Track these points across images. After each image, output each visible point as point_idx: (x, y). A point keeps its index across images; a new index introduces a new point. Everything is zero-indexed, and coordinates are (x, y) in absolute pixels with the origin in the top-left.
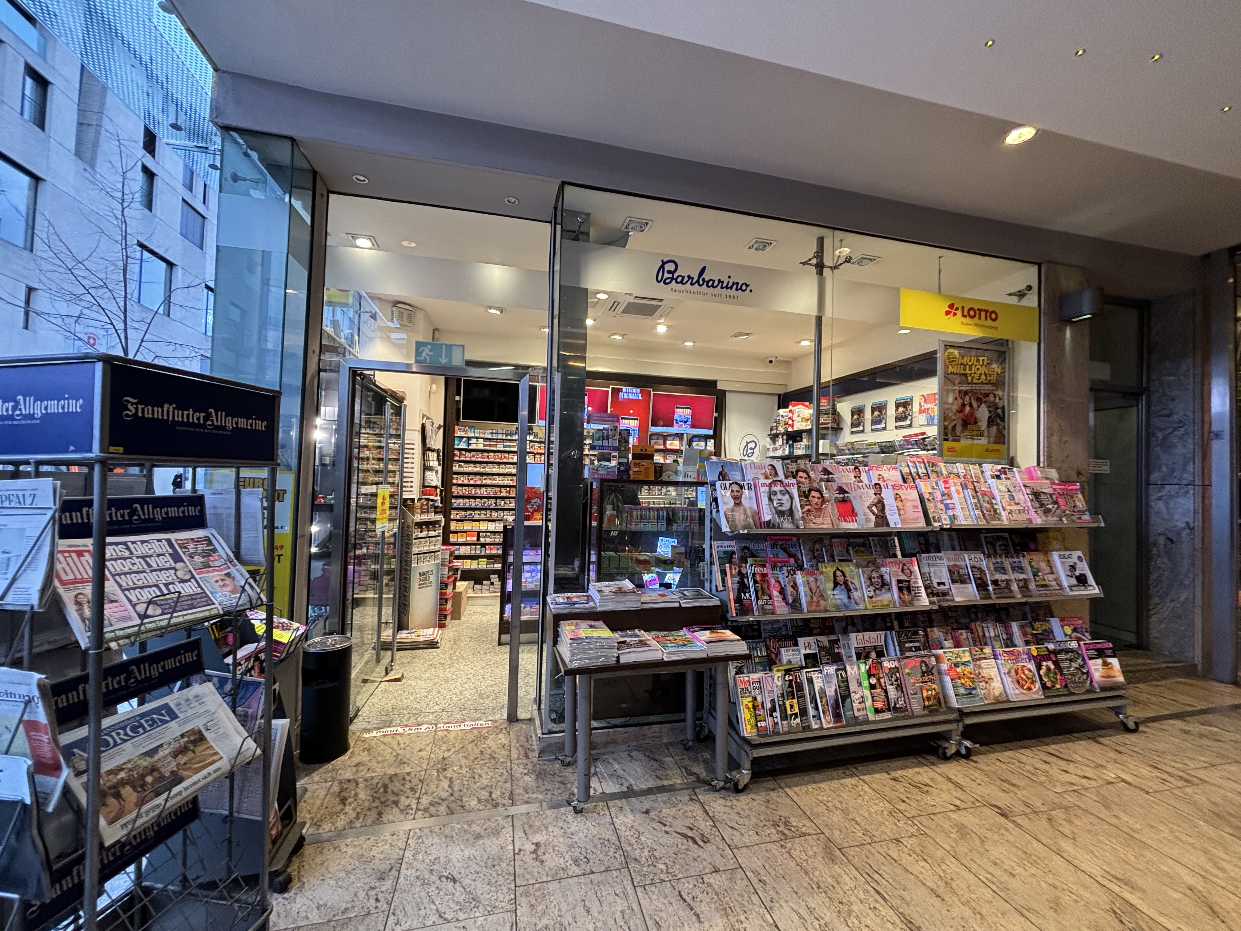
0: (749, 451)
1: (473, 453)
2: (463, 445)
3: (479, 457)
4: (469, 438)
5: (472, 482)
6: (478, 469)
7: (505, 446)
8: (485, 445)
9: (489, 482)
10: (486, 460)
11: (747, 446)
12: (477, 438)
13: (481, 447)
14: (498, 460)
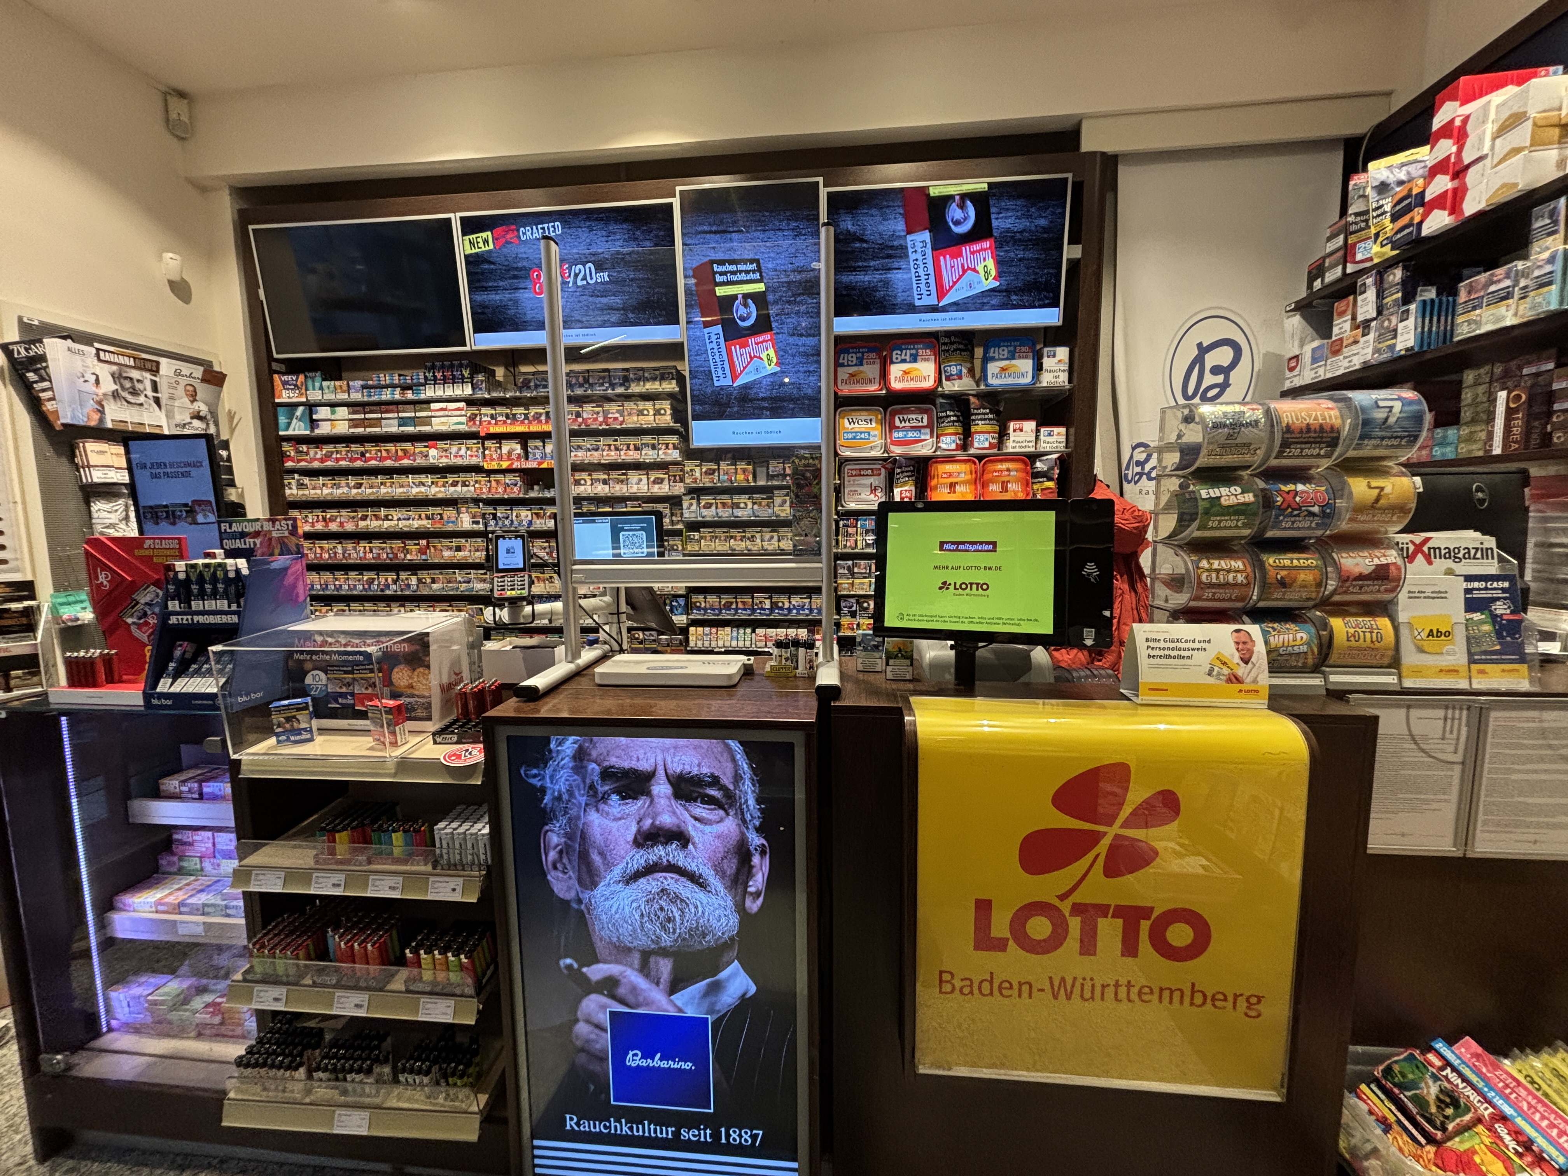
0: (1210, 379)
1: (327, 448)
2: (298, 428)
3: (341, 458)
4: (311, 407)
5: (333, 527)
6: (344, 489)
7: (403, 422)
8: (354, 423)
9: (373, 525)
10: (358, 464)
11: (1199, 360)
12: (333, 405)
13: (343, 429)
14: (389, 463)
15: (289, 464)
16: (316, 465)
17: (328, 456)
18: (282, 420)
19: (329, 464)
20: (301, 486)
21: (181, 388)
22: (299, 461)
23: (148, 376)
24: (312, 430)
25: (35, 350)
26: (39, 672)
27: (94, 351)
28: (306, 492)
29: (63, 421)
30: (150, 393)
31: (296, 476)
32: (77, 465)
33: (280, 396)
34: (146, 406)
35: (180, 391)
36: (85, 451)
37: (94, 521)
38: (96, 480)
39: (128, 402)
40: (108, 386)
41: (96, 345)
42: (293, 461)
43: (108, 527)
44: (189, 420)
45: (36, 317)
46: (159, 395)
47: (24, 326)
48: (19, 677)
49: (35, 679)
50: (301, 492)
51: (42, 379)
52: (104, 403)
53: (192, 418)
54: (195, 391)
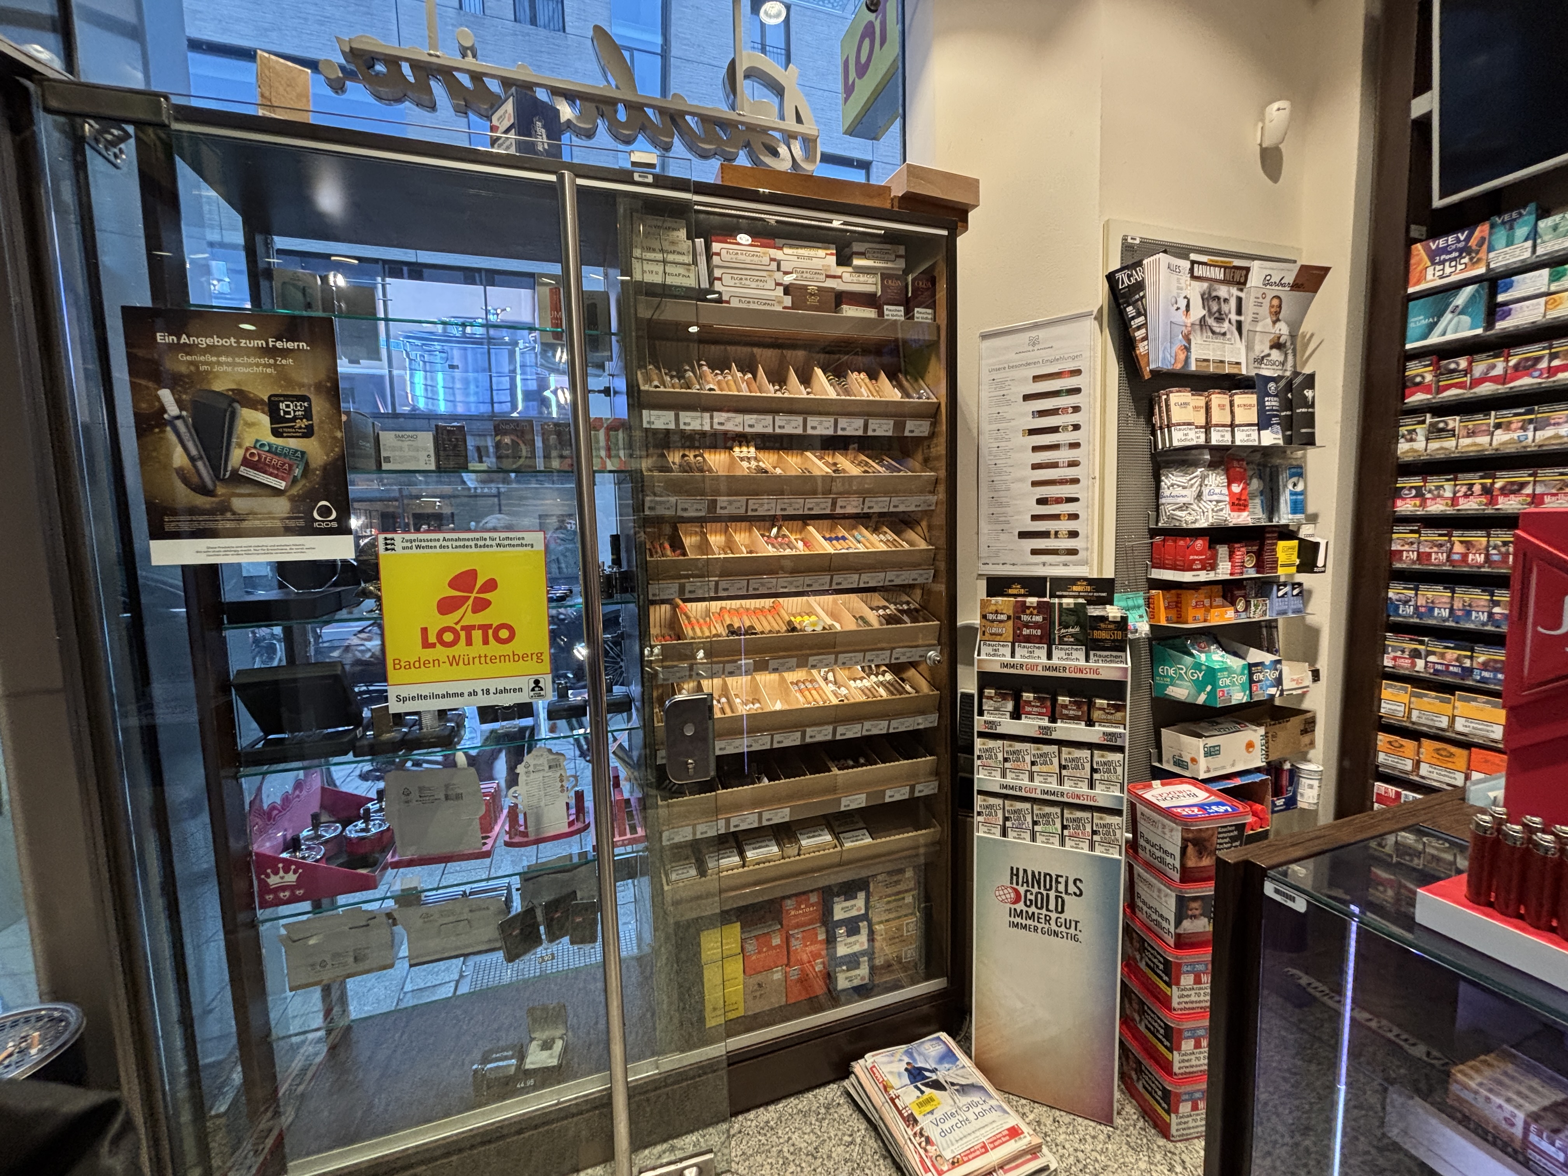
1: (1526, 353)
2: (1455, 329)
4: (1495, 281)
5: (1507, 505)
15: (1417, 398)
16: (1486, 389)
17: (1527, 367)
18: (1416, 322)
19: (1525, 382)
20: (1436, 432)
21: (1266, 303)
22: (1440, 390)
23: (1234, 291)
24: (1490, 323)
25: (1137, 276)
26: (1125, 706)
27: (1188, 264)
28: (1450, 444)
29: (1153, 366)
30: (1234, 317)
31: (1429, 418)
32: (1153, 426)
33: (1421, 279)
34: (1228, 336)
35: (1265, 310)
36: (1167, 405)
37: (1162, 501)
38: (1176, 443)
39: (1213, 332)
40: (1198, 311)
41: (1193, 257)
42: (1427, 389)
43: (1180, 509)
44: (1267, 351)
45: (1137, 235)
46: (1242, 318)
47: (1127, 248)
48: (1103, 709)
49: (1119, 715)
50: (1434, 445)
51: (1139, 314)
52: (1191, 337)
53: (1272, 347)
54: (1280, 307)
